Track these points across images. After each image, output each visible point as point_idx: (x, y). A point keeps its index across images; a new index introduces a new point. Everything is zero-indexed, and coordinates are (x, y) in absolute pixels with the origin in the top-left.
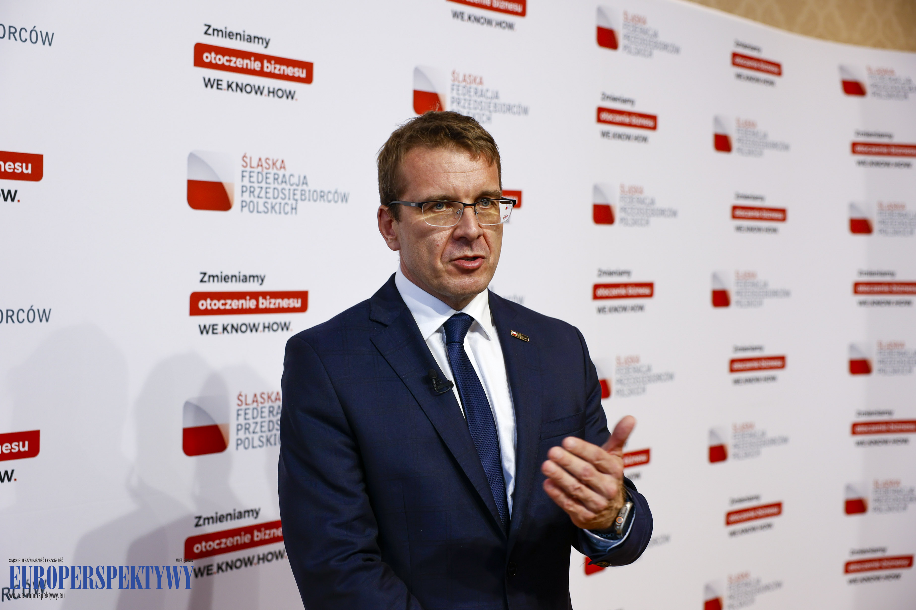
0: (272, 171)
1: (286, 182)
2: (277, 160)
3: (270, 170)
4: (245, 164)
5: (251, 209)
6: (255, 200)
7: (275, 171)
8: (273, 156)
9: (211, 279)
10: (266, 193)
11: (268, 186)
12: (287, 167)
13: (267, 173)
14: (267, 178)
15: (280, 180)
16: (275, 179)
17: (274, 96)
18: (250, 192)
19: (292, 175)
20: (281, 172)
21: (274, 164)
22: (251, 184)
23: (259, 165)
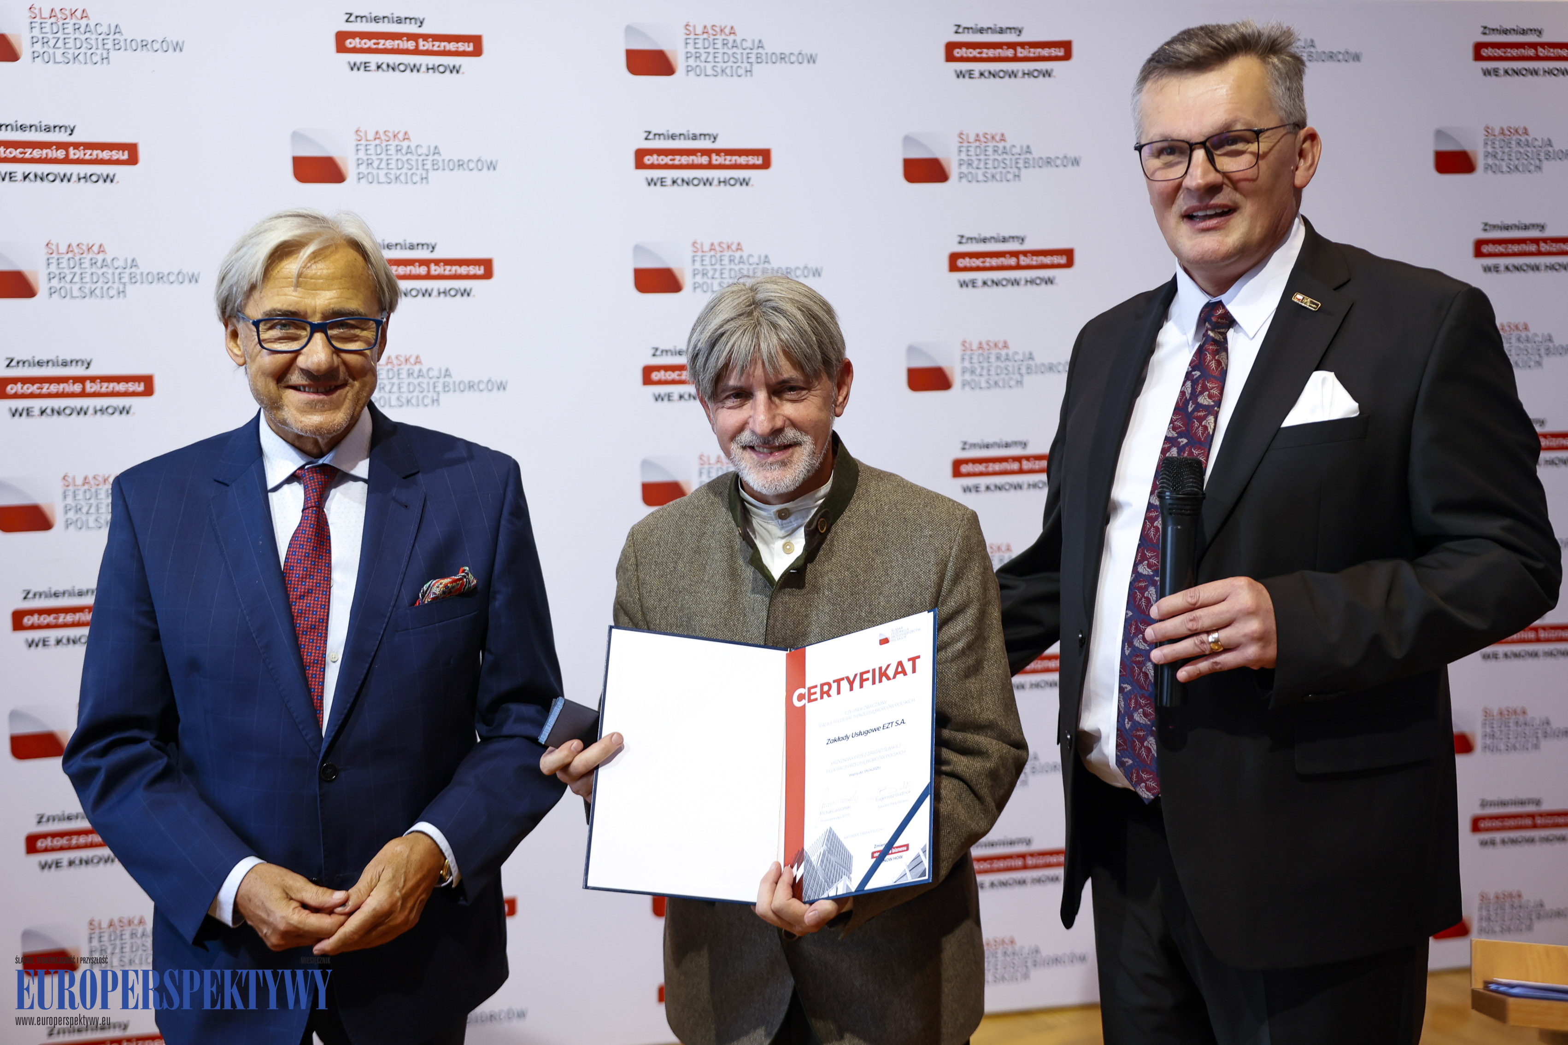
0: (727, 254)
1: (743, 262)
2: (732, 244)
3: (725, 253)
4: (695, 250)
5: (705, 289)
6: (709, 281)
7: (730, 253)
8: (727, 240)
9: (664, 353)
10: (722, 274)
11: (723, 267)
12: (744, 248)
13: (721, 256)
14: (721, 260)
15: (736, 261)
16: (731, 261)
18: (703, 274)
19: (750, 256)
20: (738, 254)
21: (729, 247)
22: (704, 267)
23: (711, 250)
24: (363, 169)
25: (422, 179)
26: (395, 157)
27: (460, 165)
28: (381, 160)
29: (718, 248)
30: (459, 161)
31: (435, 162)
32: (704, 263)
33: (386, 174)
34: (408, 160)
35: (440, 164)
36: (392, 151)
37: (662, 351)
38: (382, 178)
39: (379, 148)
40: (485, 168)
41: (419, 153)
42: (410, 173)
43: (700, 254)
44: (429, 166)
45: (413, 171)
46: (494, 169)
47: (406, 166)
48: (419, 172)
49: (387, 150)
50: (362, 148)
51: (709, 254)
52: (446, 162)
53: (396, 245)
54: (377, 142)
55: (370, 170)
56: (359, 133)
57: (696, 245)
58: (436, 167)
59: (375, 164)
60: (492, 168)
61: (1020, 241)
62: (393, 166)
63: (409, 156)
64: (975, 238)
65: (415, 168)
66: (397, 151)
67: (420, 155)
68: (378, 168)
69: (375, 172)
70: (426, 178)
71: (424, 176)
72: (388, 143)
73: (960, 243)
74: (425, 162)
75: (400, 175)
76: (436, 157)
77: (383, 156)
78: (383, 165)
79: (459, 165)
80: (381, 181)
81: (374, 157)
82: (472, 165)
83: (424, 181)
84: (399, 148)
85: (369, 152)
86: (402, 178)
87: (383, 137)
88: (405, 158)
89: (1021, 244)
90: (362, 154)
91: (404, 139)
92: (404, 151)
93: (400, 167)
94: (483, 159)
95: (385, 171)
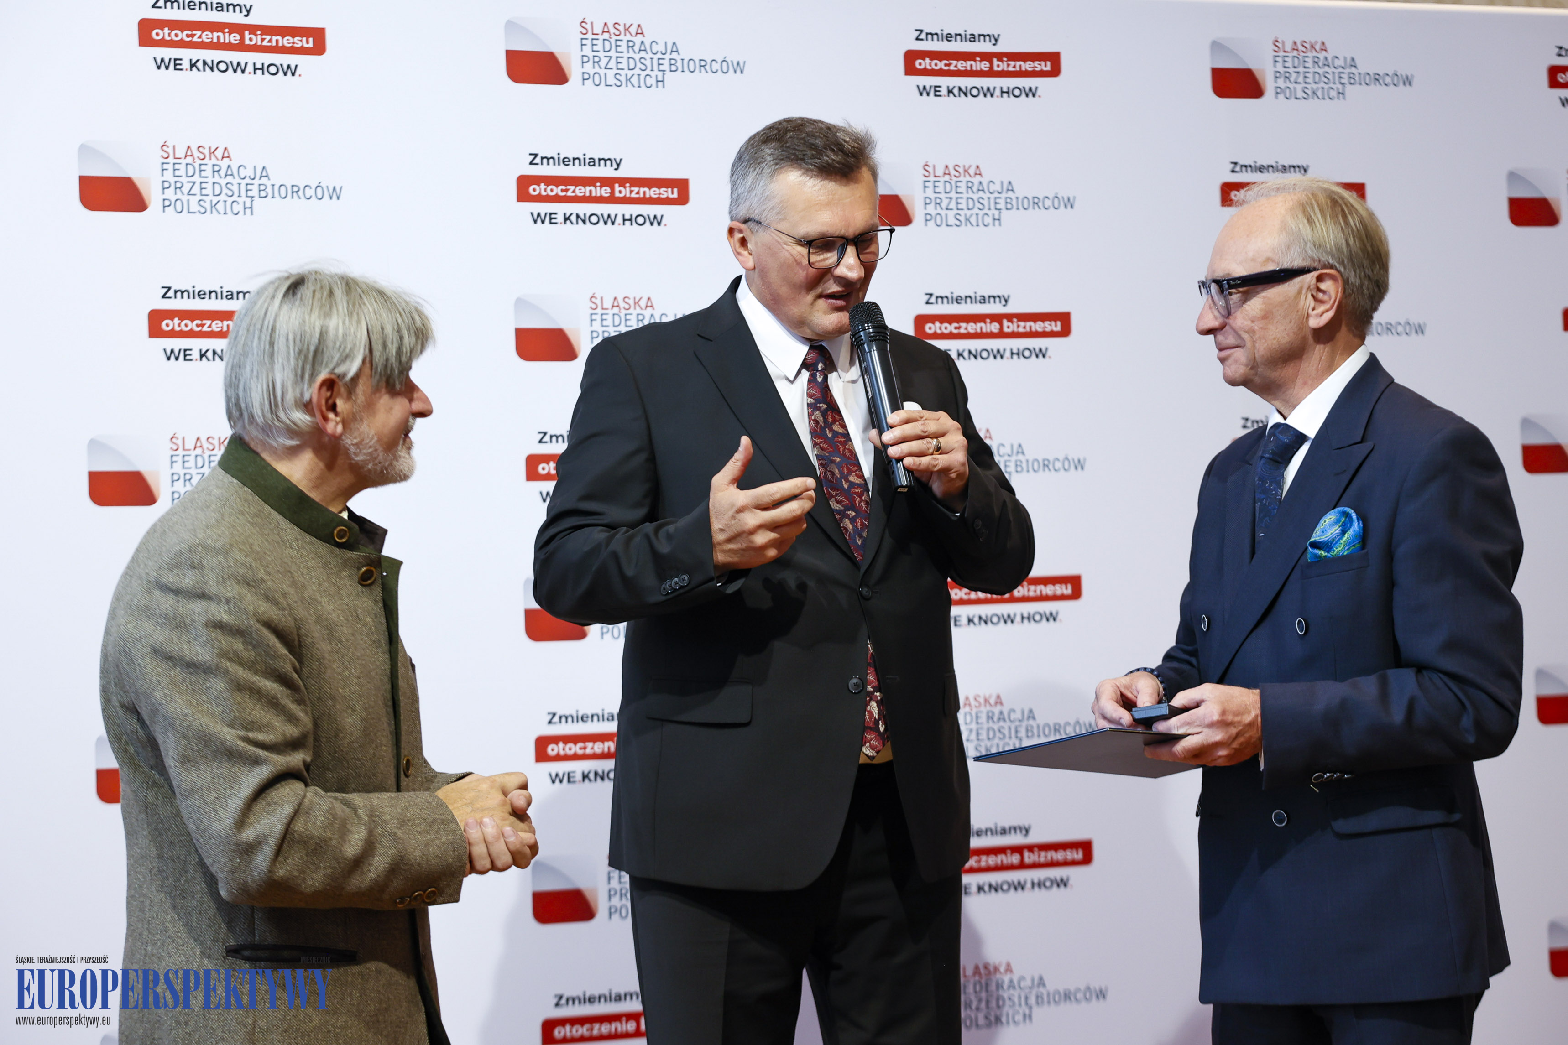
0: (634, 312)
2: (640, 299)
3: (631, 311)
4: (594, 306)
8: (634, 294)
9: (554, 439)
12: (655, 305)
13: (626, 315)
14: (626, 320)
17: (631, 224)
21: (636, 303)
22: (605, 329)
23: (613, 306)
24: (170, 194)
25: (245, 208)
26: (211, 180)
27: (295, 191)
28: (194, 183)
29: (622, 304)
30: (293, 186)
31: (262, 187)
32: (605, 323)
33: (200, 201)
34: (227, 184)
35: (269, 190)
36: (208, 171)
37: (551, 437)
38: (194, 207)
39: (190, 168)
40: (326, 196)
41: (243, 177)
42: (230, 200)
43: (599, 311)
44: (254, 192)
45: (235, 198)
46: (338, 198)
47: (225, 191)
48: (241, 200)
49: (201, 171)
50: (170, 167)
51: (611, 312)
52: (276, 188)
53: (210, 292)
54: (189, 160)
55: (179, 195)
56: (164, 148)
57: (593, 299)
58: (263, 194)
59: (186, 189)
60: (335, 197)
61: (1003, 302)
62: (209, 191)
63: (229, 179)
64: (947, 297)
65: (236, 194)
66: (214, 172)
67: (243, 179)
68: (188, 194)
69: (185, 198)
70: (251, 208)
71: (248, 205)
72: (202, 162)
73: (927, 303)
74: (249, 187)
75: (218, 201)
76: (264, 180)
77: (196, 178)
78: (196, 189)
79: (293, 192)
80: (191, 211)
81: (184, 180)
82: (309, 192)
83: (248, 211)
84: (216, 168)
85: (177, 173)
86: (220, 206)
87: (196, 154)
88: (223, 182)
89: (1004, 306)
90: (169, 176)
91: (223, 157)
92: (222, 173)
93: (217, 192)
94: (323, 185)
95: (199, 197)
